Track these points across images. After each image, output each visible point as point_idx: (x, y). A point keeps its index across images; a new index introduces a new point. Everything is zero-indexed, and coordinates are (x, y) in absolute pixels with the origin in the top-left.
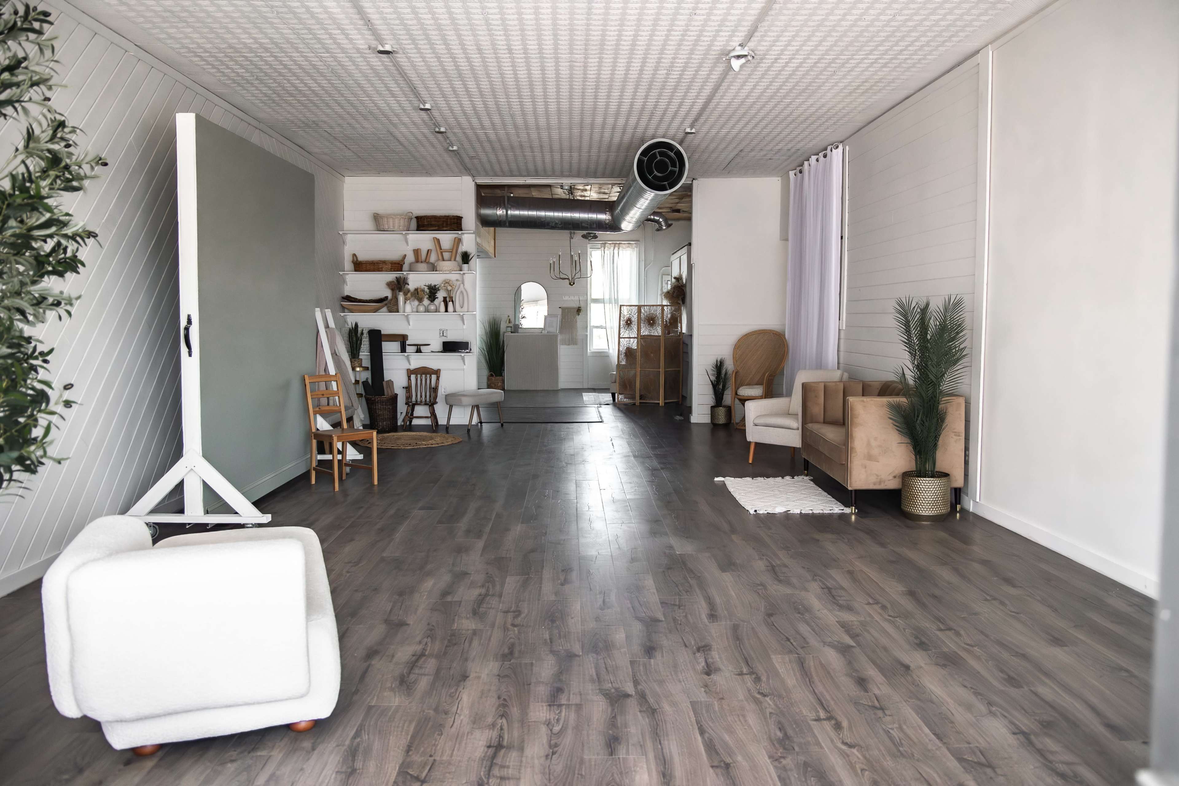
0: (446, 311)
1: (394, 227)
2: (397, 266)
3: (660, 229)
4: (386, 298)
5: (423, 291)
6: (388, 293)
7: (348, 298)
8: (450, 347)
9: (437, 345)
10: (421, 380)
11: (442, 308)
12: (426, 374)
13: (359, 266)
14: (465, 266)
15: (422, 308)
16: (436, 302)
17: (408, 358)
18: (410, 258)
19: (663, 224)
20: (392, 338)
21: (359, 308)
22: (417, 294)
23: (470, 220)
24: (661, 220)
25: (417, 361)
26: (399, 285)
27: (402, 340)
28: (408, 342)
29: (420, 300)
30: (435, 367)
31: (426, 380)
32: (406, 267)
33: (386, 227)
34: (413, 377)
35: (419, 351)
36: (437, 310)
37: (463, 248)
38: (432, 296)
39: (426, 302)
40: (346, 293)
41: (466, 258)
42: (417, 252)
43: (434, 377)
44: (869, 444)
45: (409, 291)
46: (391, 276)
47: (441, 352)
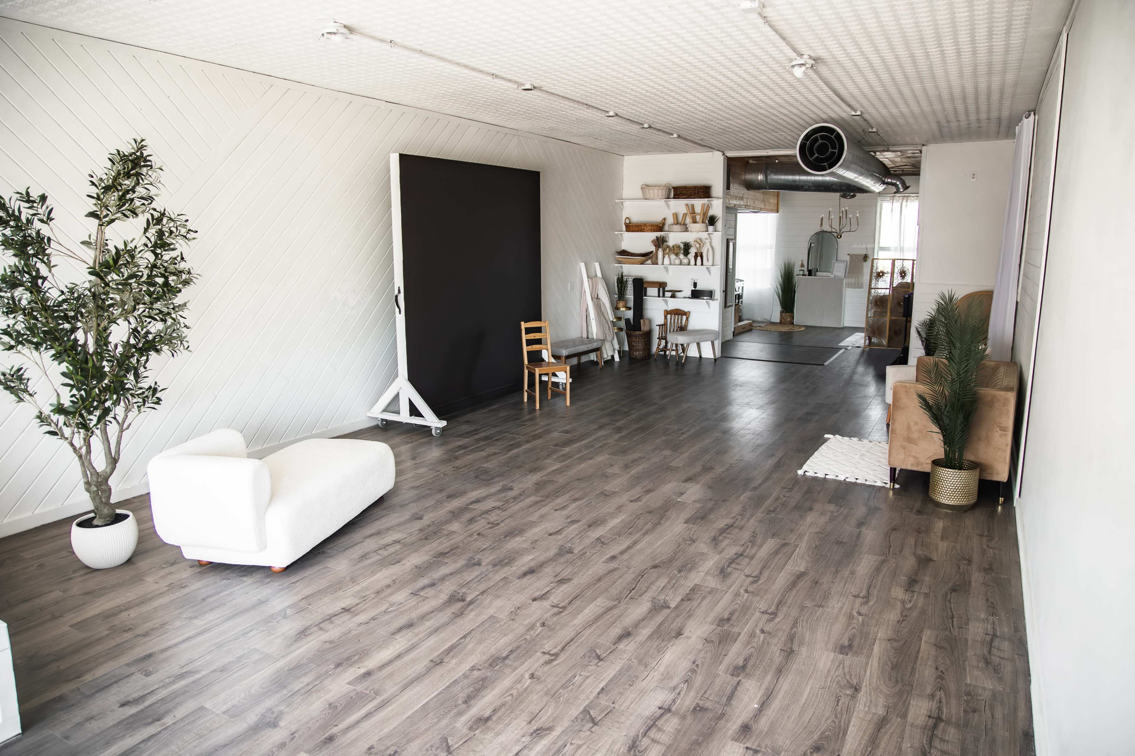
0: (696, 264)
1: (654, 196)
2: (659, 227)
3: (898, 191)
4: (652, 252)
5: (679, 247)
6: (653, 248)
7: (623, 253)
8: (696, 294)
9: (688, 292)
10: (674, 320)
11: (693, 262)
12: (678, 315)
13: (632, 227)
14: (711, 228)
15: (677, 262)
16: (689, 256)
17: (666, 302)
18: (670, 220)
19: (900, 186)
20: (653, 284)
21: (630, 260)
22: (675, 250)
23: (718, 187)
24: (898, 183)
25: (673, 304)
26: (660, 242)
27: (661, 286)
28: (666, 289)
29: (677, 255)
30: (686, 310)
31: (678, 319)
32: (666, 228)
33: (648, 196)
34: (669, 316)
35: (673, 296)
36: (689, 264)
37: (711, 213)
38: (686, 253)
39: (682, 256)
40: (623, 248)
41: (712, 221)
42: (676, 215)
43: (684, 317)
44: (909, 428)
45: (668, 247)
46: (654, 235)
47: (690, 298)
